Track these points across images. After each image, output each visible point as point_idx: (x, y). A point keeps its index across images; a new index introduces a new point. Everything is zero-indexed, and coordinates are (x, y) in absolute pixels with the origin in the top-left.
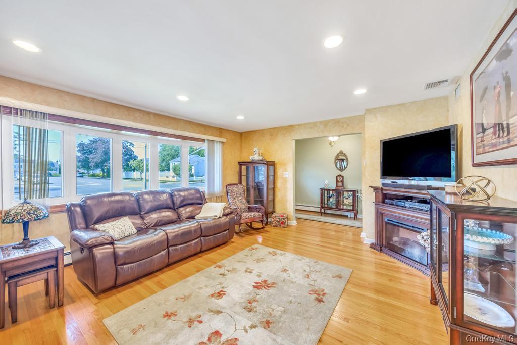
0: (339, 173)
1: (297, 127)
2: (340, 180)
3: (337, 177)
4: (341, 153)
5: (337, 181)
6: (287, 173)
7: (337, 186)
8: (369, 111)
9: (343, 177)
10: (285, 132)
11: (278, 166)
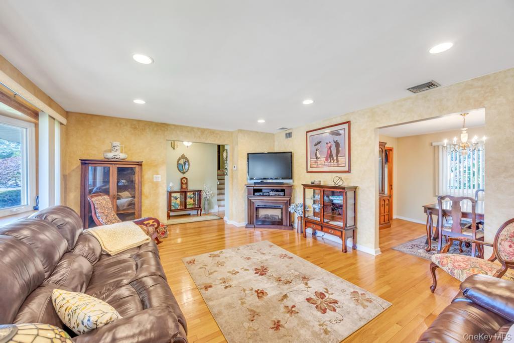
0: (182, 176)
1: (173, 127)
2: (184, 182)
3: (182, 179)
4: (183, 157)
5: (182, 183)
6: (159, 176)
7: (182, 188)
8: (240, 131)
9: (187, 179)
10: (155, 129)
11: (144, 167)
